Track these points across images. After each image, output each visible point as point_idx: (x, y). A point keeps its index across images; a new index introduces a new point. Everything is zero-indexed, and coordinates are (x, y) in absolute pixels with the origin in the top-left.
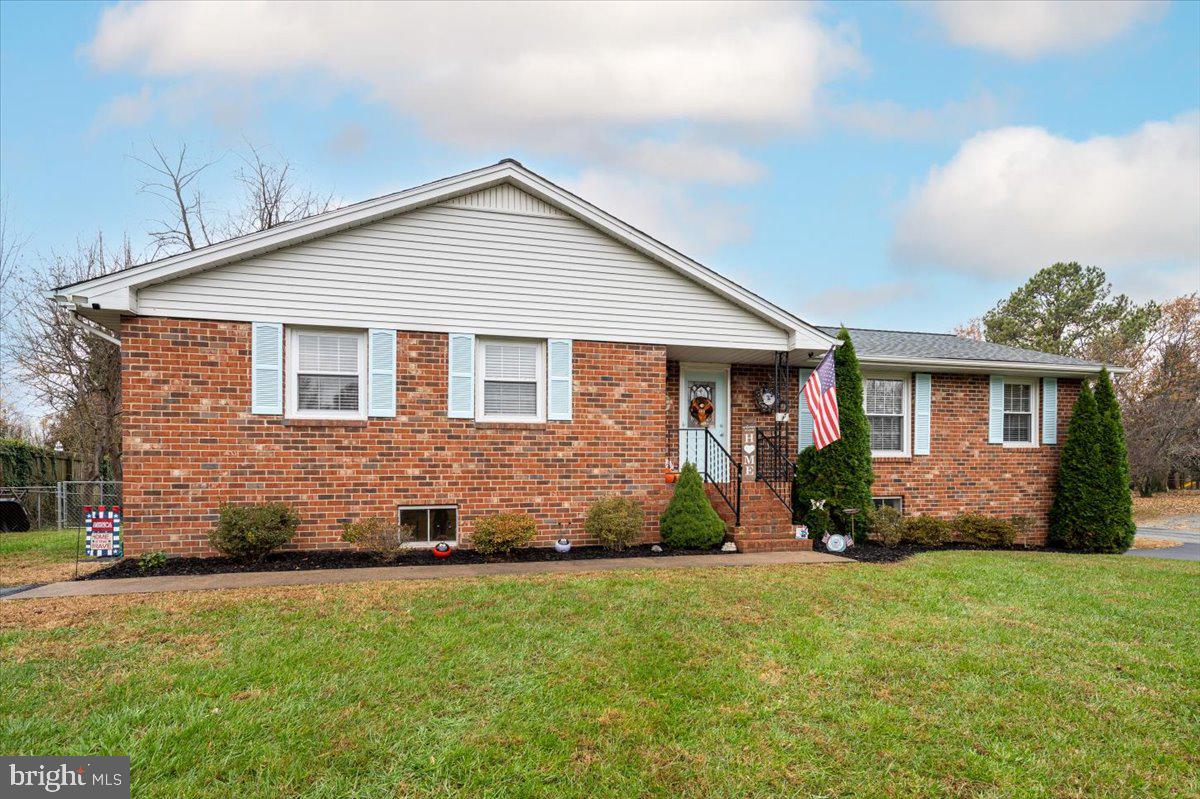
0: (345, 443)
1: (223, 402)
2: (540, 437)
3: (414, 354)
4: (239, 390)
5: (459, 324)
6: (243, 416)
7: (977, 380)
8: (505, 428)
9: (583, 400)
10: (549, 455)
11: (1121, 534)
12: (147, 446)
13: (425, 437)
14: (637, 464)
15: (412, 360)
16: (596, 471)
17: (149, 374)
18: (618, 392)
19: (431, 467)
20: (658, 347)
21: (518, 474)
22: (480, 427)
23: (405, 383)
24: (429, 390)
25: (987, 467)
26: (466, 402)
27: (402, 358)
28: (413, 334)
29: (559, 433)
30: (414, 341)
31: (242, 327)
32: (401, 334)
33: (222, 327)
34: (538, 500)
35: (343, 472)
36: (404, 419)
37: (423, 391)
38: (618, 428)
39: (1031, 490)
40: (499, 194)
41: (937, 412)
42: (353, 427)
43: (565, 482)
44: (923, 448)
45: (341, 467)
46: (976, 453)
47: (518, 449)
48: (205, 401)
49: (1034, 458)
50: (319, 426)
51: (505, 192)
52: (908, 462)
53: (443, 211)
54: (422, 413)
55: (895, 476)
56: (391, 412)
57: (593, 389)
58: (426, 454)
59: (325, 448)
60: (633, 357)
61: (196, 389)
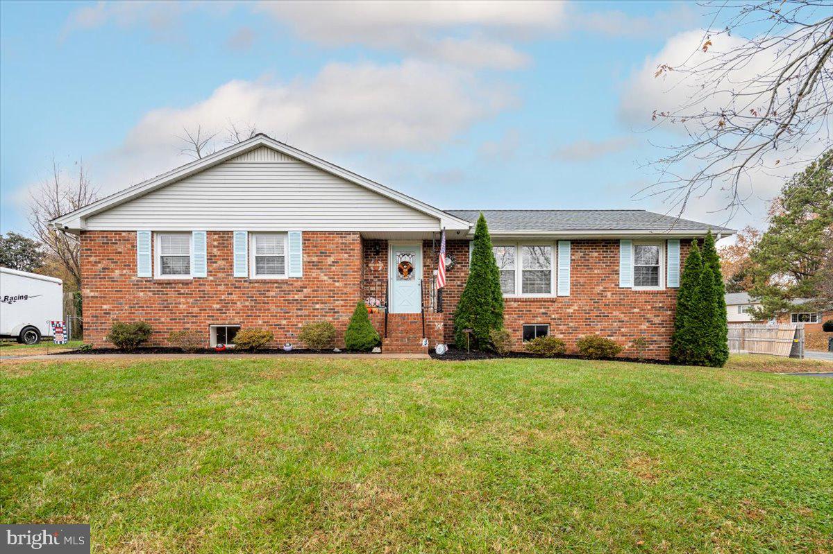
0: (182, 291)
1: (125, 271)
2: (285, 287)
3: (216, 243)
4: (131, 265)
5: (238, 226)
6: (134, 278)
7: (611, 243)
8: (264, 282)
9: (309, 266)
10: (290, 297)
11: (711, 352)
12: (92, 294)
13: (222, 288)
14: (342, 303)
15: (214, 247)
16: (317, 306)
17: (92, 259)
18: (330, 260)
19: (226, 305)
20: (354, 233)
21: (272, 307)
22: (251, 282)
23: (211, 259)
24: (224, 263)
25: (618, 305)
26: (243, 268)
27: (209, 246)
28: (215, 233)
29: (296, 284)
30: (216, 236)
31: (133, 233)
32: (209, 233)
33: (124, 234)
34: (284, 322)
35: (181, 307)
36: (211, 278)
37: (221, 263)
38: (330, 281)
39: (657, 320)
40: (259, 153)
41: (575, 266)
42: (186, 283)
43: (299, 312)
44: (565, 291)
45: (180, 304)
46: (609, 294)
47: (272, 294)
48: (116, 271)
49: (659, 297)
50: (169, 283)
51: (263, 151)
52: (553, 301)
53: (229, 165)
54: (220, 275)
55: (543, 311)
56: (204, 275)
57: (315, 259)
58: (223, 297)
59: (172, 294)
60: (338, 239)
61: (112, 266)
